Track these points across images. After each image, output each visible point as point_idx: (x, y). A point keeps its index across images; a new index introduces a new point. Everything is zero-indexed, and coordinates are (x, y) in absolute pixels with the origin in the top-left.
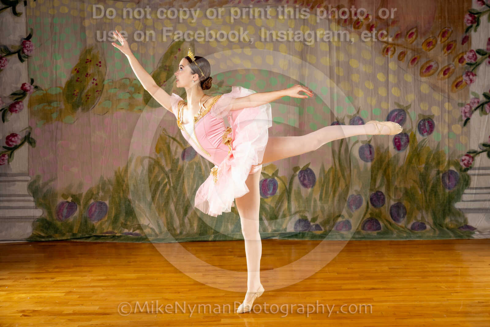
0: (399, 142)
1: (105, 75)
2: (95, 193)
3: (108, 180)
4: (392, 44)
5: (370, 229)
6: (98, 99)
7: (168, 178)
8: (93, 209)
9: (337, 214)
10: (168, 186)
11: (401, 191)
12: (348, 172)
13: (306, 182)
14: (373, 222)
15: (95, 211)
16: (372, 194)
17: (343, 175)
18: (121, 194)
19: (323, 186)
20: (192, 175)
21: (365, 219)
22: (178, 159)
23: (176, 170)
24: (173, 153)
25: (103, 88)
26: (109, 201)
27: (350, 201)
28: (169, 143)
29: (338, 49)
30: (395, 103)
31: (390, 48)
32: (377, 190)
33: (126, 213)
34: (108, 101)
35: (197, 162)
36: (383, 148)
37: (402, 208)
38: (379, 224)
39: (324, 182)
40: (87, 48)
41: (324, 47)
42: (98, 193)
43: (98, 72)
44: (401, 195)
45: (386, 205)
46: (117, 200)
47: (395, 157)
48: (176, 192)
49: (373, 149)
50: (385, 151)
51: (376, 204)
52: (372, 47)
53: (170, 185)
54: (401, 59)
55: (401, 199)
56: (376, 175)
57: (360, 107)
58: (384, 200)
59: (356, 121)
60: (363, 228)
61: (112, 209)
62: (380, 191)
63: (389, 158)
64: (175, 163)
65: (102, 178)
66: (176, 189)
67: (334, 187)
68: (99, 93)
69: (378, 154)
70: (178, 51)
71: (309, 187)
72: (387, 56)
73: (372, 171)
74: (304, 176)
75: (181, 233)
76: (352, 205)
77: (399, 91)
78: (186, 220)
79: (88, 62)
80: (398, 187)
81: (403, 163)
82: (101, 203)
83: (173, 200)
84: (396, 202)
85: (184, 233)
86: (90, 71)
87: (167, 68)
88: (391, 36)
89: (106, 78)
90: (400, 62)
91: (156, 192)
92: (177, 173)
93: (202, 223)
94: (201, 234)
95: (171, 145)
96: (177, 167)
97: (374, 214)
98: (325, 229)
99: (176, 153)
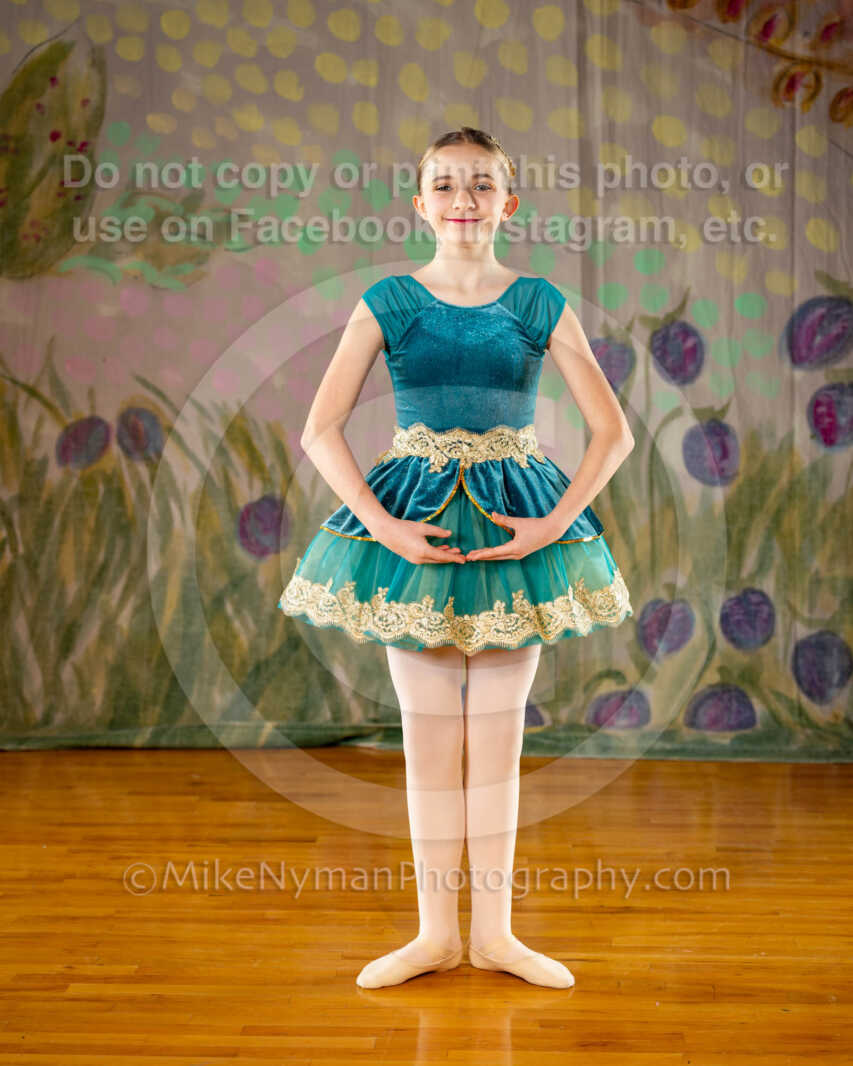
0: (830, 415)
4: (809, 62)
5: (714, 723)
7: (9, 524)
9: (599, 668)
10: (8, 555)
11: (833, 590)
12: (645, 519)
14: (730, 700)
16: (730, 600)
17: (625, 530)
20: (91, 515)
21: (701, 687)
22: (44, 462)
23: (37, 499)
24: (27, 441)
27: (646, 622)
28: (15, 404)
29: (610, 78)
30: (818, 275)
31: (802, 75)
32: (747, 585)
35: (109, 472)
36: (772, 435)
37: (835, 651)
38: (750, 707)
41: (560, 73)
44: (836, 605)
45: (779, 640)
47: (814, 468)
48: (34, 577)
49: (734, 437)
50: (781, 448)
51: (742, 636)
52: (734, 72)
53: (14, 550)
54: (839, 116)
55: (833, 618)
56: (745, 531)
57: (689, 289)
58: (770, 619)
59: (676, 335)
60: (692, 722)
62: (757, 586)
63: (792, 471)
64: (33, 474)
66: (36, 565)
69: (752, 457)
70: (49, 83)
72: (788, 104)
73: (730, 519)
75: (47, 720)
76: (653, 636)
77: (832, 234)
78: (67, 673)
80: (824, 574)
81: (842, 491)
83: (23, 602)
84: (814, 631)
85: (59, 718)
87: (12, 145)
88: (806, 34)
90: (838, 126)
92: (41, 510)
93: (122, 685)
94: (113, 725)
95: (20, 410)
96: (40, 489)
97: (736, 673)
98: (555, 721)
99: (37, 439)
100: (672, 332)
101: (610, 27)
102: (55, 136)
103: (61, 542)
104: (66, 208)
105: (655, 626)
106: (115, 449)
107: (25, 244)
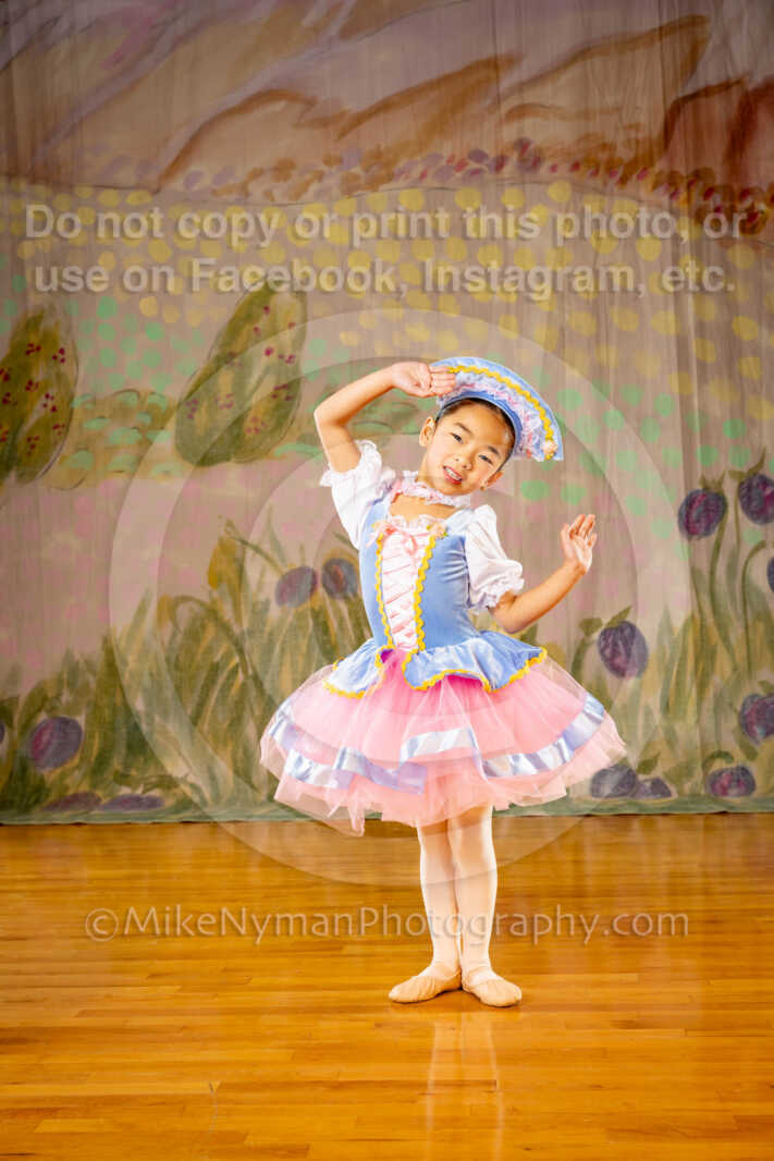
1: (75, 384)
2: (50, 694)
3: (86, 662)
6: (58, 448)
7: (241, 652)
8: (45, 738)
9: (712, 750)
10: (240, 677)
12: (741, 631)
13: (619, 661)
15: (49, 743)
17: (725, 639)
18: (118, 699)
19: (668, 670)
20: (303, 644)
22: (267, 604)
23: (261, 631)
25: (70, 419)
26: (87, 715)
27: (746, 712)
28: (243, 559)
33: (130, 747)
34: (83, 453)
35: (317, 608)
39: (672, 660)
40: (30, 315)
42: (58, 696)
43: (59, 376)
46: (107, 712)
48: (261, 693)
57: (765, 450)
59: (758, 485)
61: (92, 737)
64: (260, 612)
65: (68, 654)
66: (262, 683)
67: (700, 673)
68: (59, 433)
70: (264, 311)
71: (631, 675)
74: (615, 644)
76: (752, 723)
79: (32, 351)
82: (65, 722)
83: (252, 710)
86: (38, 375)
87: (237, 360)
89: (79, 392)
91: (208, 691)
92: (265, 641)
95: (247, 562)
96: (264, 624)
98: (680, 793)
99: (260, 586)
100: (755, 483)
101: (698, 250)
102: (268, 352)
103: (281, 664)
104: (278, 407)
105: (754, 715)
106: (321, 590)
107: (249, 436)
